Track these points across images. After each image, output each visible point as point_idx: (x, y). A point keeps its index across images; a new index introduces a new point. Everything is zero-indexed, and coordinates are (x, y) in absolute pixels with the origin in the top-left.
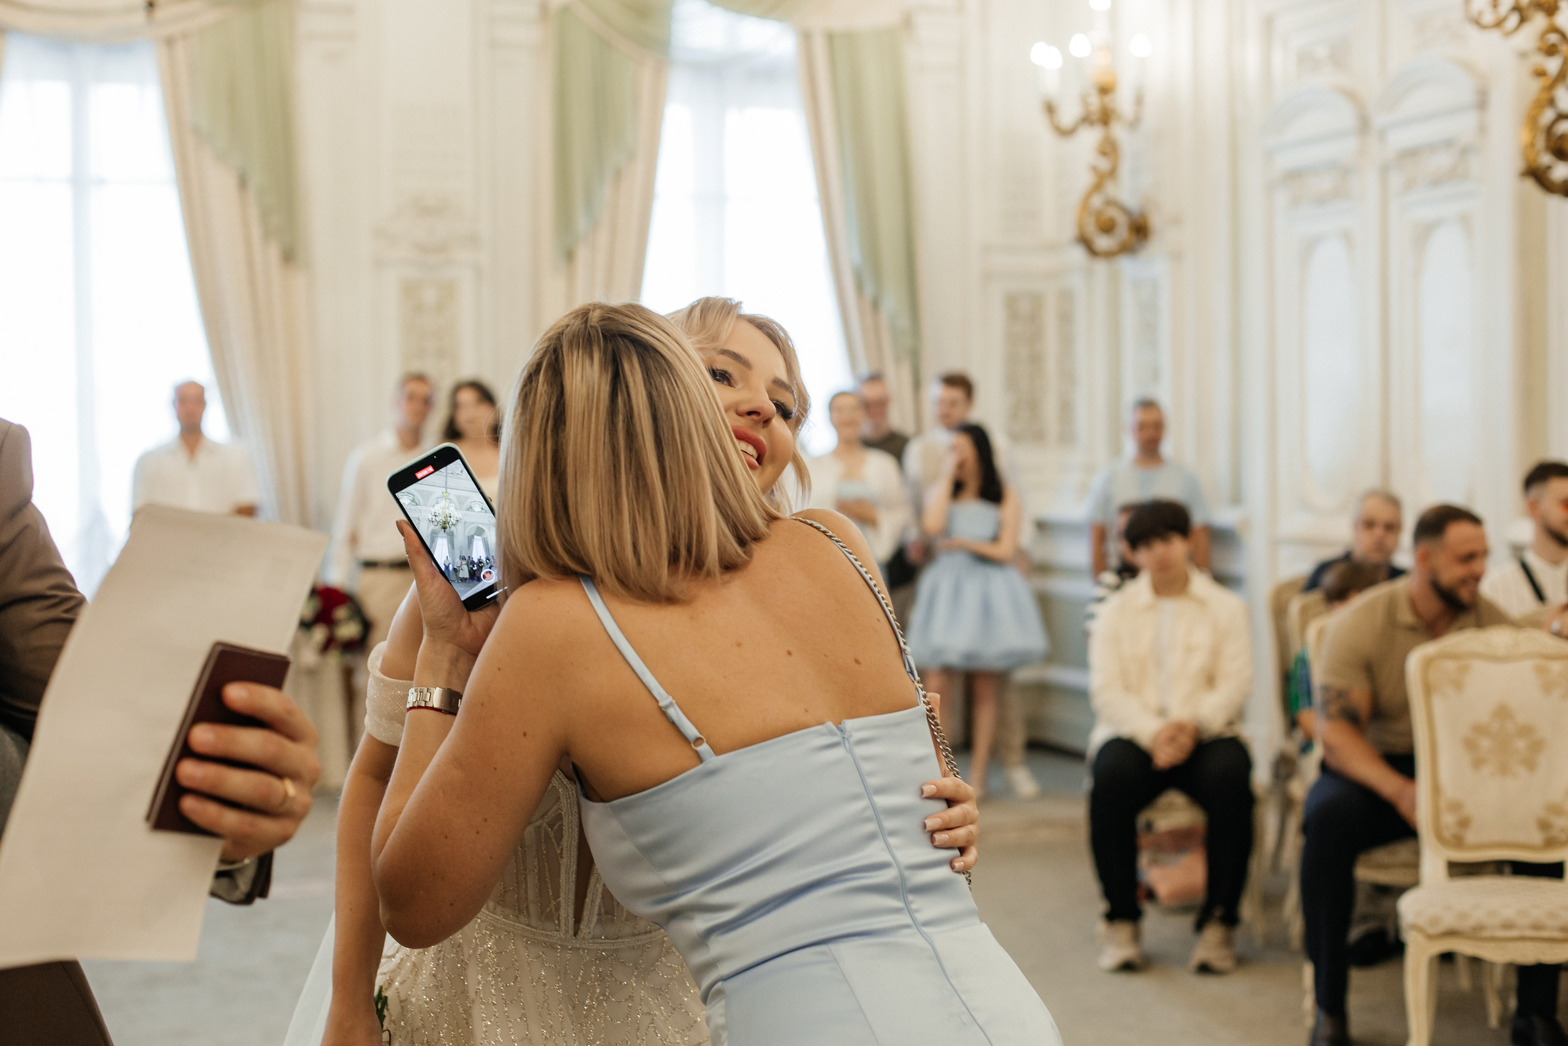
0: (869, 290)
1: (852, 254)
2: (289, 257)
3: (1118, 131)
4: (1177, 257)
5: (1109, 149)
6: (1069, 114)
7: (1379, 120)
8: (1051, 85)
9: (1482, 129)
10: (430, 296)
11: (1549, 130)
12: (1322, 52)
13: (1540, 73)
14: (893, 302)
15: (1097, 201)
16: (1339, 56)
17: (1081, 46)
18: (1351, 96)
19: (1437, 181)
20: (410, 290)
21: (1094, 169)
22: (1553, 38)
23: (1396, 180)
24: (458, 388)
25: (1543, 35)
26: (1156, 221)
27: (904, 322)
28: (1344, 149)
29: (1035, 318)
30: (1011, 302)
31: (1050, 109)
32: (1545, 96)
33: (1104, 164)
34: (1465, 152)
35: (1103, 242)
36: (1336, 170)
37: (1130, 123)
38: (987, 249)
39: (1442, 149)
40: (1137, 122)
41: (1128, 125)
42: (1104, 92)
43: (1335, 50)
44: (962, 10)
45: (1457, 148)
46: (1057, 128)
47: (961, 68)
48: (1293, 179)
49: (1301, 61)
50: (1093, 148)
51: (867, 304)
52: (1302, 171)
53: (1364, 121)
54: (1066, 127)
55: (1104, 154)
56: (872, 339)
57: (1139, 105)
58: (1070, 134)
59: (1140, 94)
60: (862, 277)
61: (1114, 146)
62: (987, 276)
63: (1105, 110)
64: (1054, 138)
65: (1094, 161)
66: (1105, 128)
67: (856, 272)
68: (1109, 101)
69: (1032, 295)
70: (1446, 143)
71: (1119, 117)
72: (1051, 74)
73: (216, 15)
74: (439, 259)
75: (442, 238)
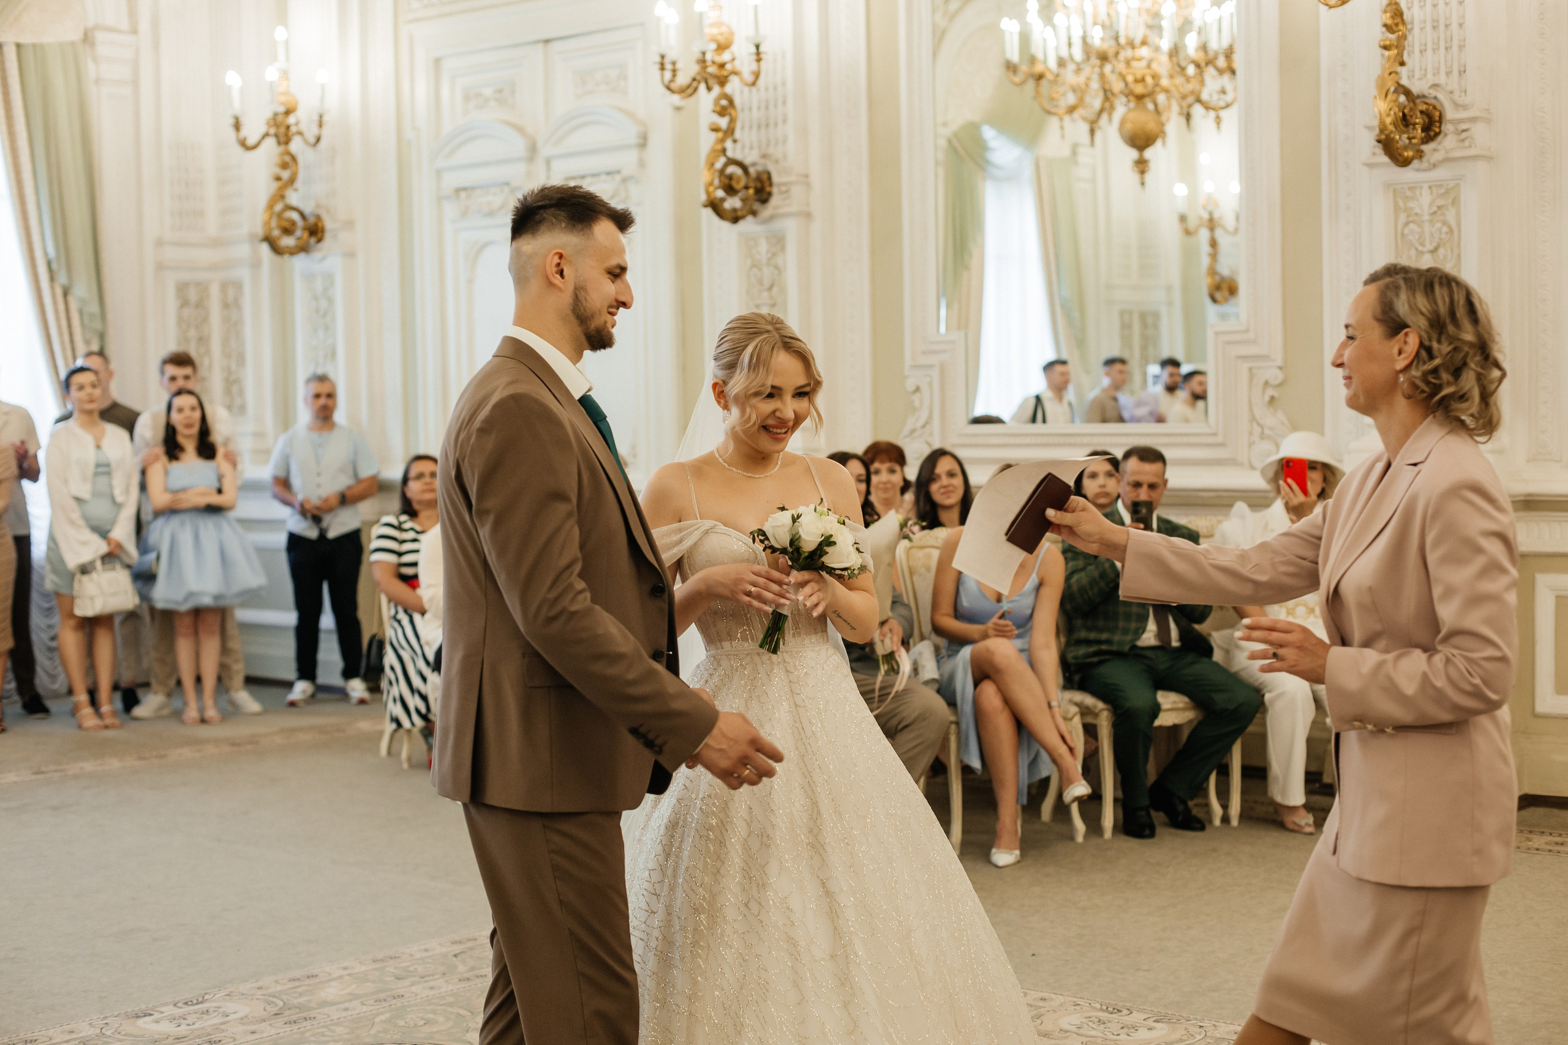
0: (62, 279)
1: (47, 246)
3: (296, 145)
4: (350, 255)
5: (289, 162)
6: (253, 130)
7: (545, 151)
8: (237, 107)
9: (642, 164)
11: (722, 172)
12: (488, 92)
13: (715, 129)
14: (82, 289)
15: (279, 207)
16: (504, 95)
17: (272, 74)
18: (520, 129)
21: (278, 179)
22: (724, 102)
25: (717, 101)
26: (328, 224)
27: (94, 308)
29: (200, 304)
30: (182, 288)
31: (237, 126)
32: (719, 147)
33: (286, 175)
34: (625, 180)
35: (288, 241)
36: (506, 189)
37: (312, 140)
38: (160, 243)
39: (603, 177)
40: (318, 139)
41: (306, 142)
42: (288, 113)
43: (500, 91)
44: (134, 31)
45: (618, 178)
46: (243, 144)
47: (135, 83)
48: (463, 194)
49: (467, 98)
50: (276, 159)
51: (59, 292)
52: (473, 188)
53: (533, 150)
54: (251, 142)
55: (284, 166)
56: (64, 323)
57: (320, 125)
58: (255, 147)
59: (321, 116)
60: (54, 266)
61: (294, 159)
62: (160, 267)
63: (288, 127)
64: (239, 150)
65: (278, 171)
66: (287, 142)
67: (49, 264)
68: (291, 120)
69: (198, 284)
70: (609, 173)
71: (300, 133)
72: (236, 95)
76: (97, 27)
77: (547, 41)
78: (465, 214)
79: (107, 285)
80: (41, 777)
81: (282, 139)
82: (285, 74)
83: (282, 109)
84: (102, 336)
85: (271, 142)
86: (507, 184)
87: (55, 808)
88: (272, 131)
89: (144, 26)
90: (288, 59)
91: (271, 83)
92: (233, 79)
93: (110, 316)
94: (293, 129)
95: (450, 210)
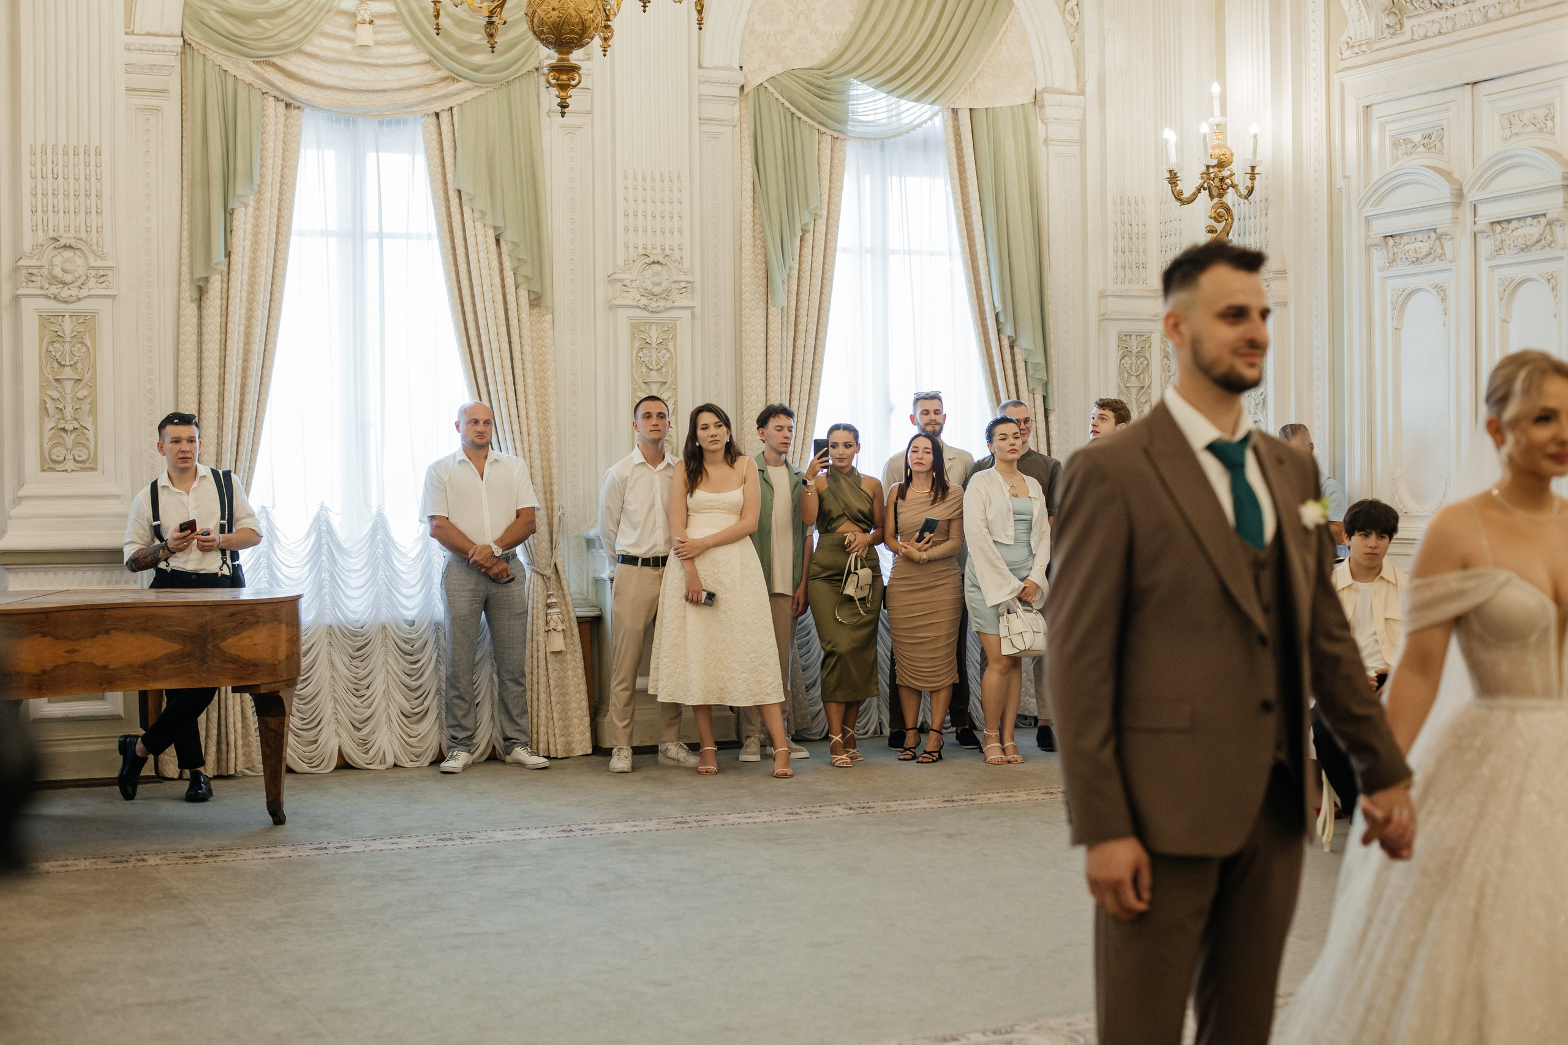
0: (1008, 331)
1: (993, 299)
2: (536, 301)
3: (1230, 198)
5: (1223, 214)
6: (1189, 184)
7: (1471, 196)
8: (1173, 161)
10: (654, 335)
12: (1417, 138)
14: (1028, 341)
16: (1432, 140)
17: (1205, 128)
18: (1446, 174)
19: (1525, 248)
20: (637, 329)
21: (1212, 230)
23: (1486, 246)
24: (699, 411)
27: (1039, 359)
28: (1441, 218)
29: (1142, 354)
30: (1124, 339)
31: (1173, 178)
36: (1433, 235)
37: (1245, 192)
38: (1103, 295)
39: (1529, 220)
40: (1251, 191)
41: (1240, 196)
42: (1221, 165)
43: (1430, 136)
44: (1082, 93)
45: (1543, 220)
46: (1178, 197)
47: (1082, 141)
48: (1391, 241)
49: (1396, 145)
50: (1212, 213)
51: (1006, 343)
52: (1401, 235)
53: (1459, 196)
54: (1186, 195)
55: (1218, 218)
56: (1010, 372)
57: (1253, 178)
58: (1190, 201)
59: (1253, 168)
60: (1002, 320)
61: (1228, 210)
62: (1103, 318)
63: (1222, 180)
64: (1178, 204)
65: (1213, 222)
66: (1221, 196)
67: (997, 315)
68: (1226, 173)
69: (1140, 335)
70: (1534, 217)
71: (1233, 186)
72: (1172, 150)
73: (475, 94)
74: (662, 303)
75: (665, 285)
76: (1044, 91)
77: (1474, 83)
78: (1392, 262)
79: (1051, 337)
80: (950, 804)
81: (1215, 192)
82: (1220, 129)
83: (1215, 162)
84: (1046, 385)
85: (1204, 194)
86: (1435, 230)
87: (950, 836)
88: (1206, 185)
89: (1091, 87)
90: (1223, 112)
91: (1205, 136)
92: (1170, 135)
93: (1054, 366)
94: (1228, 181)
95: (1379, 257)
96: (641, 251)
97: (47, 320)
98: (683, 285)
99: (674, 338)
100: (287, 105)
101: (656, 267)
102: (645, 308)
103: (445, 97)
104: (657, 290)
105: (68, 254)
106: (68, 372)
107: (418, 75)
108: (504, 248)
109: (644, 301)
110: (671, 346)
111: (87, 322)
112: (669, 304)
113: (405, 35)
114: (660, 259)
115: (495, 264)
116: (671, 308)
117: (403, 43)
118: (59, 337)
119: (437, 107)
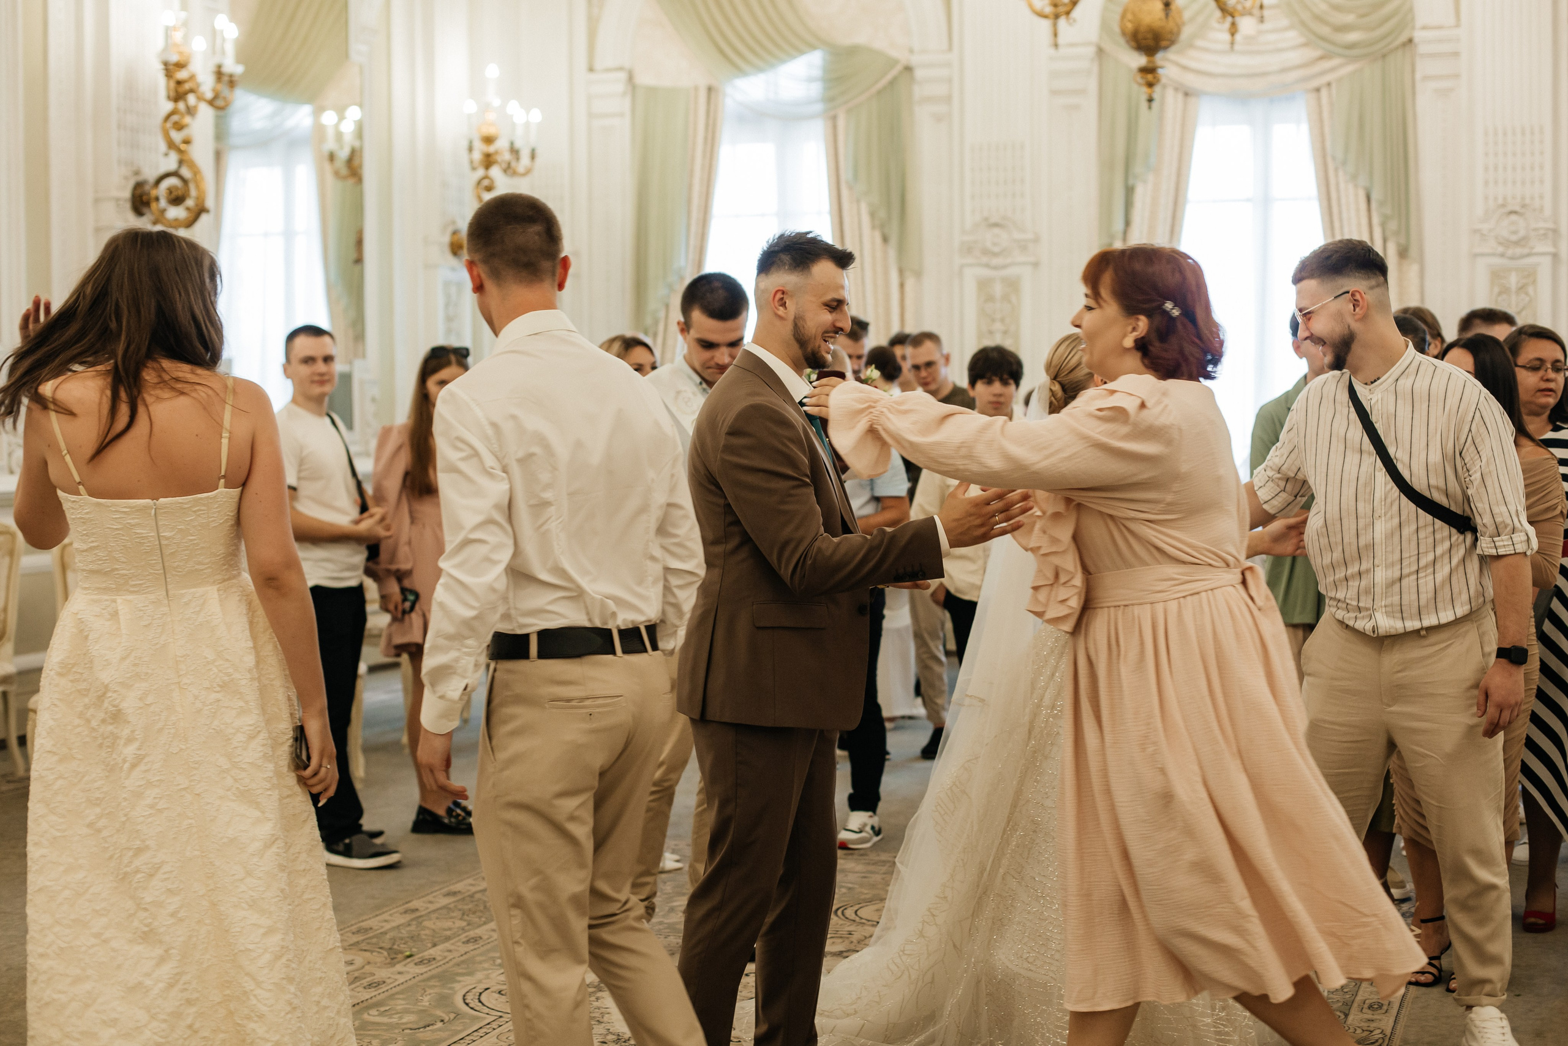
20: (1497, 275)
73: (1350, 68)
74: (1519, 251)
75: (1522, 233)
96: (1500, 201)
97: (983, 285)
98: (1542, 232)
99: (1534, 282)
100: (1186, 94)
101: (1514, 217)
102: (1502, 255)
103: (1323, 73)
104: (1514, 238)
105: (996, 230)
106: (998, 326)
107: (1295, 57)
108: (1374, 205)
109: (1500, 249)
110: (1530, 290)
111: (1013, 285)
112: (1526, 251)
113: (1285, 22)
114: (1517, 208)
115: (1364, 221)
116: (1529, 255)
117: (1286, 29)
118: (990, 299)
119: (1315, 83)
